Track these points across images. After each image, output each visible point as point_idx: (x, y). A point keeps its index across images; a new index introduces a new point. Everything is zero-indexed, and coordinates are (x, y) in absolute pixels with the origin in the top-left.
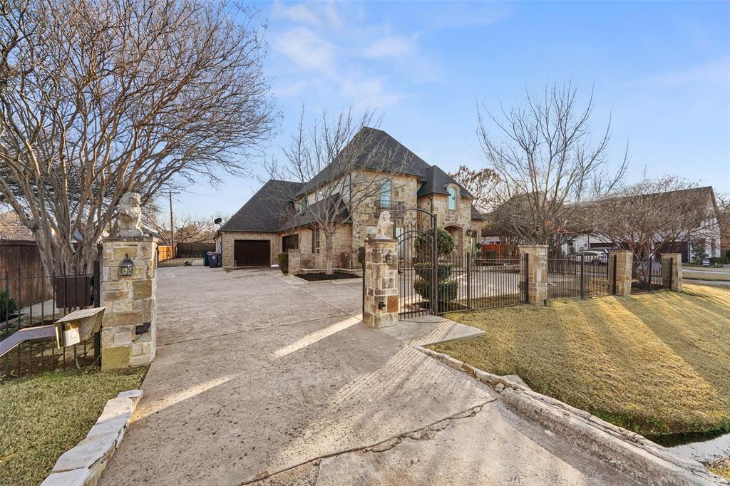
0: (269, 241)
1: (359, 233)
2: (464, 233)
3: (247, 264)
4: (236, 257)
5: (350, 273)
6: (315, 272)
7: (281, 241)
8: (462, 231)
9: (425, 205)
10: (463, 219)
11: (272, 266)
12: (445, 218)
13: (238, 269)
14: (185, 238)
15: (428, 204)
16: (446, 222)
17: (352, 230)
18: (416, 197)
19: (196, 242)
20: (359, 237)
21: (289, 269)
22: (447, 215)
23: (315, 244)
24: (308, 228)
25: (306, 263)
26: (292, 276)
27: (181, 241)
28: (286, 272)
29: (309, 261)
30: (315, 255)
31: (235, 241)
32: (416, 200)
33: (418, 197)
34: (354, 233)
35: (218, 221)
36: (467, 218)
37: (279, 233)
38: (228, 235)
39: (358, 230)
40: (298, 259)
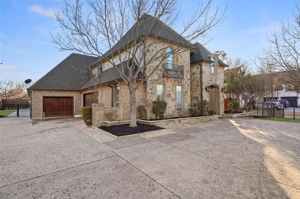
0: (72, 97)
1: (151, 89)
2: (220, 90)
3: (54, 115)
4: (44, 110)
5: (150, 124)
6: (118, 124)
7: (82, 97)
8: (219, 89)
9: (196, 70)
10: (220, 80)
11: (76, 116)
12: (209, 79)
13: (46, 120)
14: (9, 96)
15: (198, 68)
16: (210, 83)
17: (146, 87)
18: (190, 63)
19: (17, 99)
20: (152, 93)
21: (93, 122)
22: (211, 77)
23: (114, 99)
24: (108, 85)
25: (109, 116)
26: (97, 129)
27: (5, 98)
28: (90, 124)
29: (112, 114)
30: (115, 108)
31: (44, 97)
32: (190, 65)
33: (191, 64)
34: (148, 89)
35: (28, 81)
36: (221, 80)
37: (80, 91)
38: (37, 92)
39: (151, 88)
40: (102, 112)
